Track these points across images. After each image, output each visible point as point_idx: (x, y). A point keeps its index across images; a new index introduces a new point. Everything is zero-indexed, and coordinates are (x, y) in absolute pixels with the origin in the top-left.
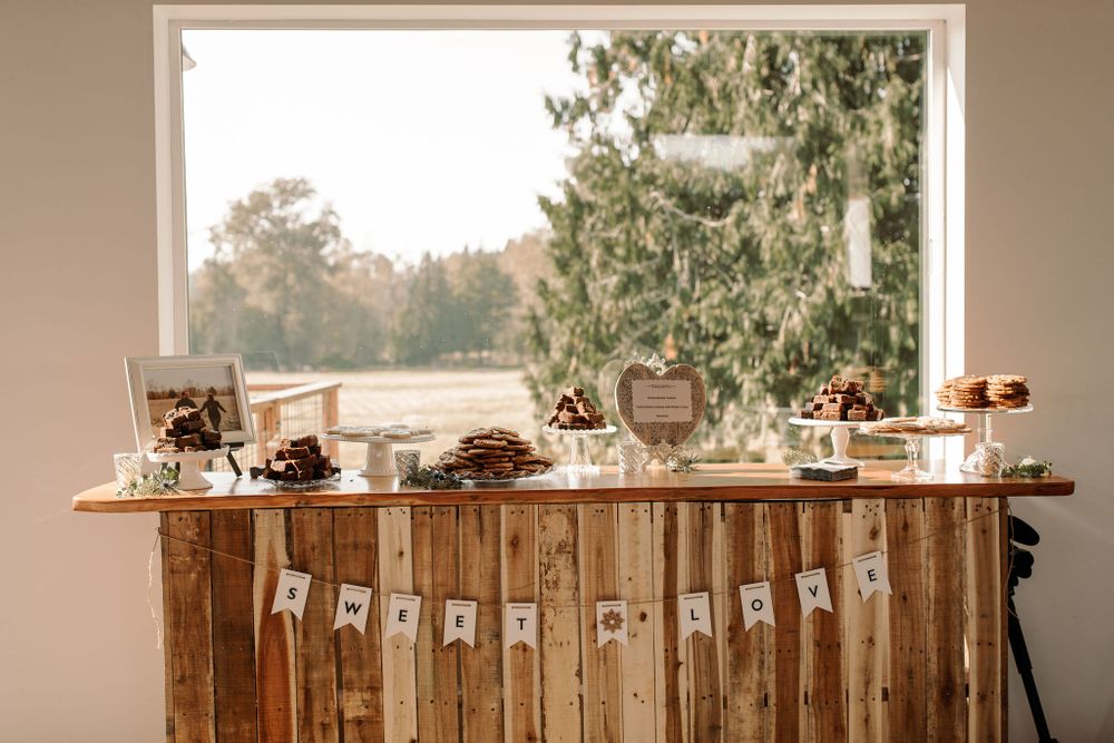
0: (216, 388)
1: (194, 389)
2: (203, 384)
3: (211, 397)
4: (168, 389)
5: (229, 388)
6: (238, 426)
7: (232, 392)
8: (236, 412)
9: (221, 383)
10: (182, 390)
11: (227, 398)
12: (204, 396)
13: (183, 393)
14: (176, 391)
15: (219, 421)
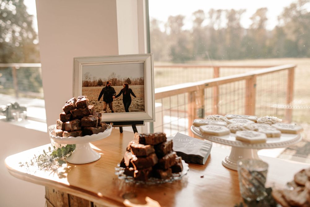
0: (131, 79)
1: (116, 79)
2: (122, 77)
3: (127, 86)
4: (97, 79)
5: (141, 79)
6: (142, 108)
7: (142, 82)
8: (143, 97)
9: (134, 76)
10: (107, 80)
11: (138, 87)
12: (122, 85)
13: (108, 83)
14: (103, 81)
15: (130, 104)
